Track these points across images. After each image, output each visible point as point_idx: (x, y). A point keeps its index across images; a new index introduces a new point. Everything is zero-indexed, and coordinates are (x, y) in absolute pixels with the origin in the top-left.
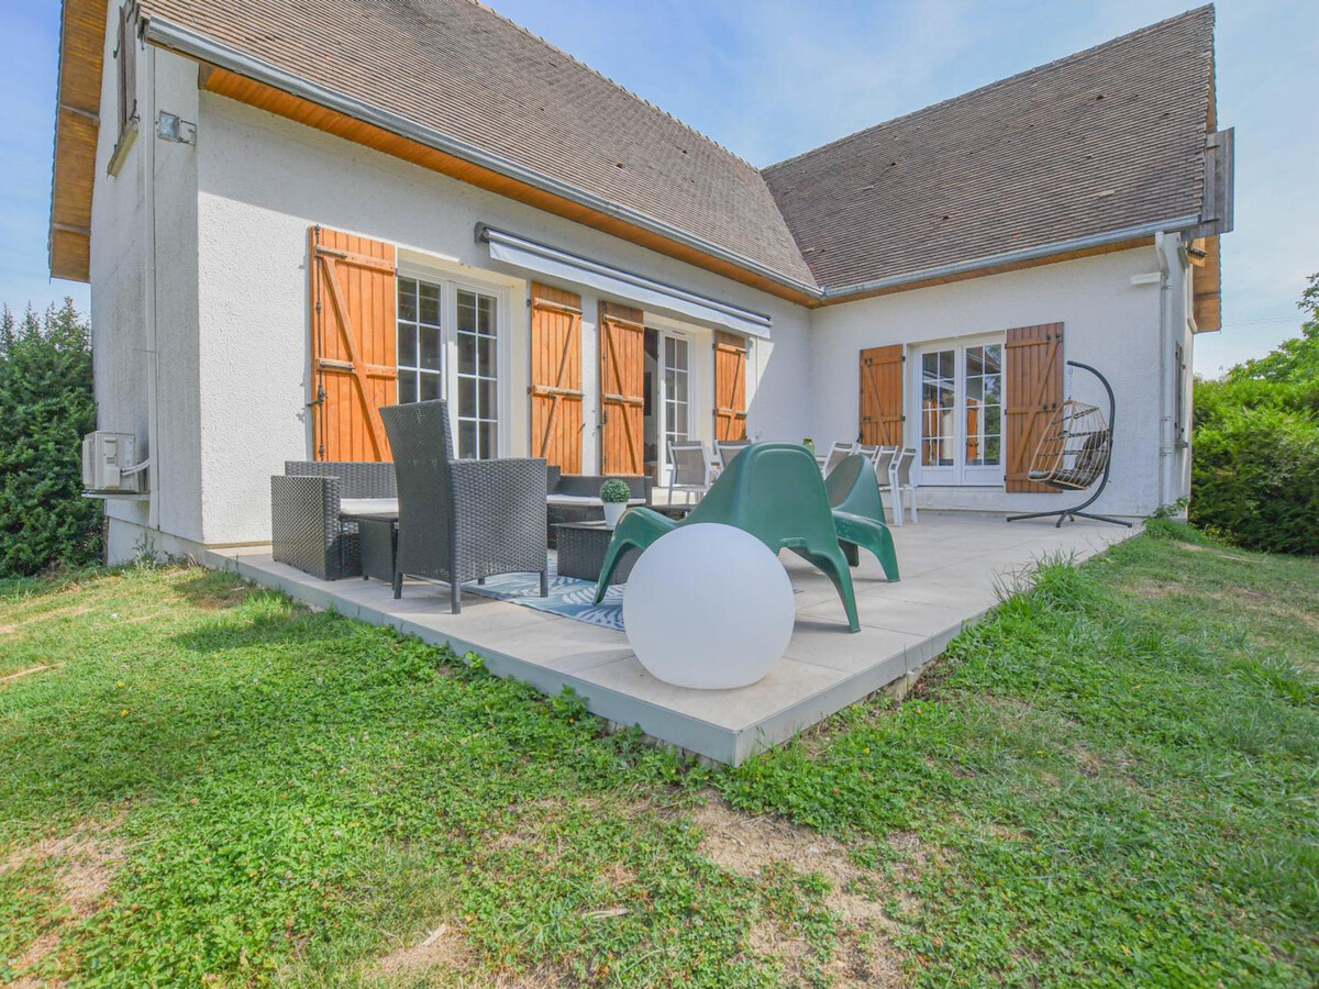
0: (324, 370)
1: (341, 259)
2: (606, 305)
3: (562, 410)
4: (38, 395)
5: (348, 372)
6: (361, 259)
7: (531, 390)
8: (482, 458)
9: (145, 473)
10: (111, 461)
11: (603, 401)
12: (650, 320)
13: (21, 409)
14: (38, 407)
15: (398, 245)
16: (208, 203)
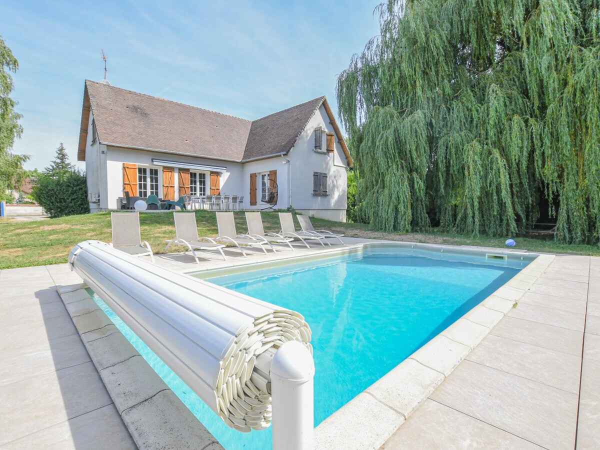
0: (125, 184)
1: (128, 168)
2: (180, 170)
3: (170, 189)
4: (78, 185)
5: (129, 184)
6: (131, 167)
7: (163, 186)
8: (144, 196)
9: (99, 200)
10: (94, 197)
11: (180, 187)
12: (191, 171)
13: (75, 188)
14: (77, 188)
15: (137, 164)
16: (108, 162)
